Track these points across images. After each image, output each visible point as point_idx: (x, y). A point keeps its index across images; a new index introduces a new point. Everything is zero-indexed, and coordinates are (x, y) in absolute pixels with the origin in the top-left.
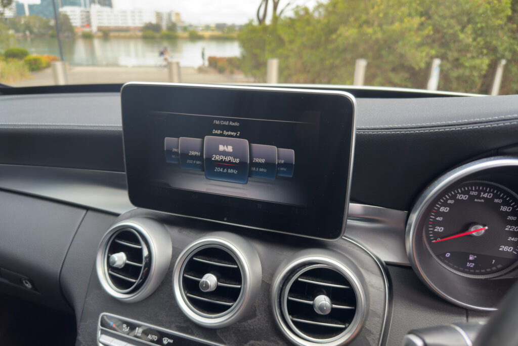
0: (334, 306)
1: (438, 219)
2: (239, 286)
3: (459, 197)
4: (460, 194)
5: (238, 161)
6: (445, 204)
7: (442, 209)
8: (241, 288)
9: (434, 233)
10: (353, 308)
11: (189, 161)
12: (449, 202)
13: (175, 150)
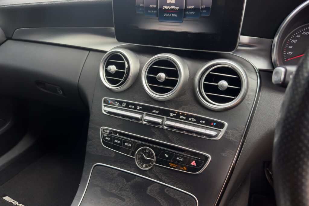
0: (229, 86)
1: (289, 47)
2: (177, 79)
3: (303, 33)
4: (304, 31)
5: (178, 8)
6: (295, 38)
7: (293, 41)
8: (178, 80)
9: (287, 55)
10: (240, 88)
11: (150, 11)
12: (297, 36)
13: (141, 5)
